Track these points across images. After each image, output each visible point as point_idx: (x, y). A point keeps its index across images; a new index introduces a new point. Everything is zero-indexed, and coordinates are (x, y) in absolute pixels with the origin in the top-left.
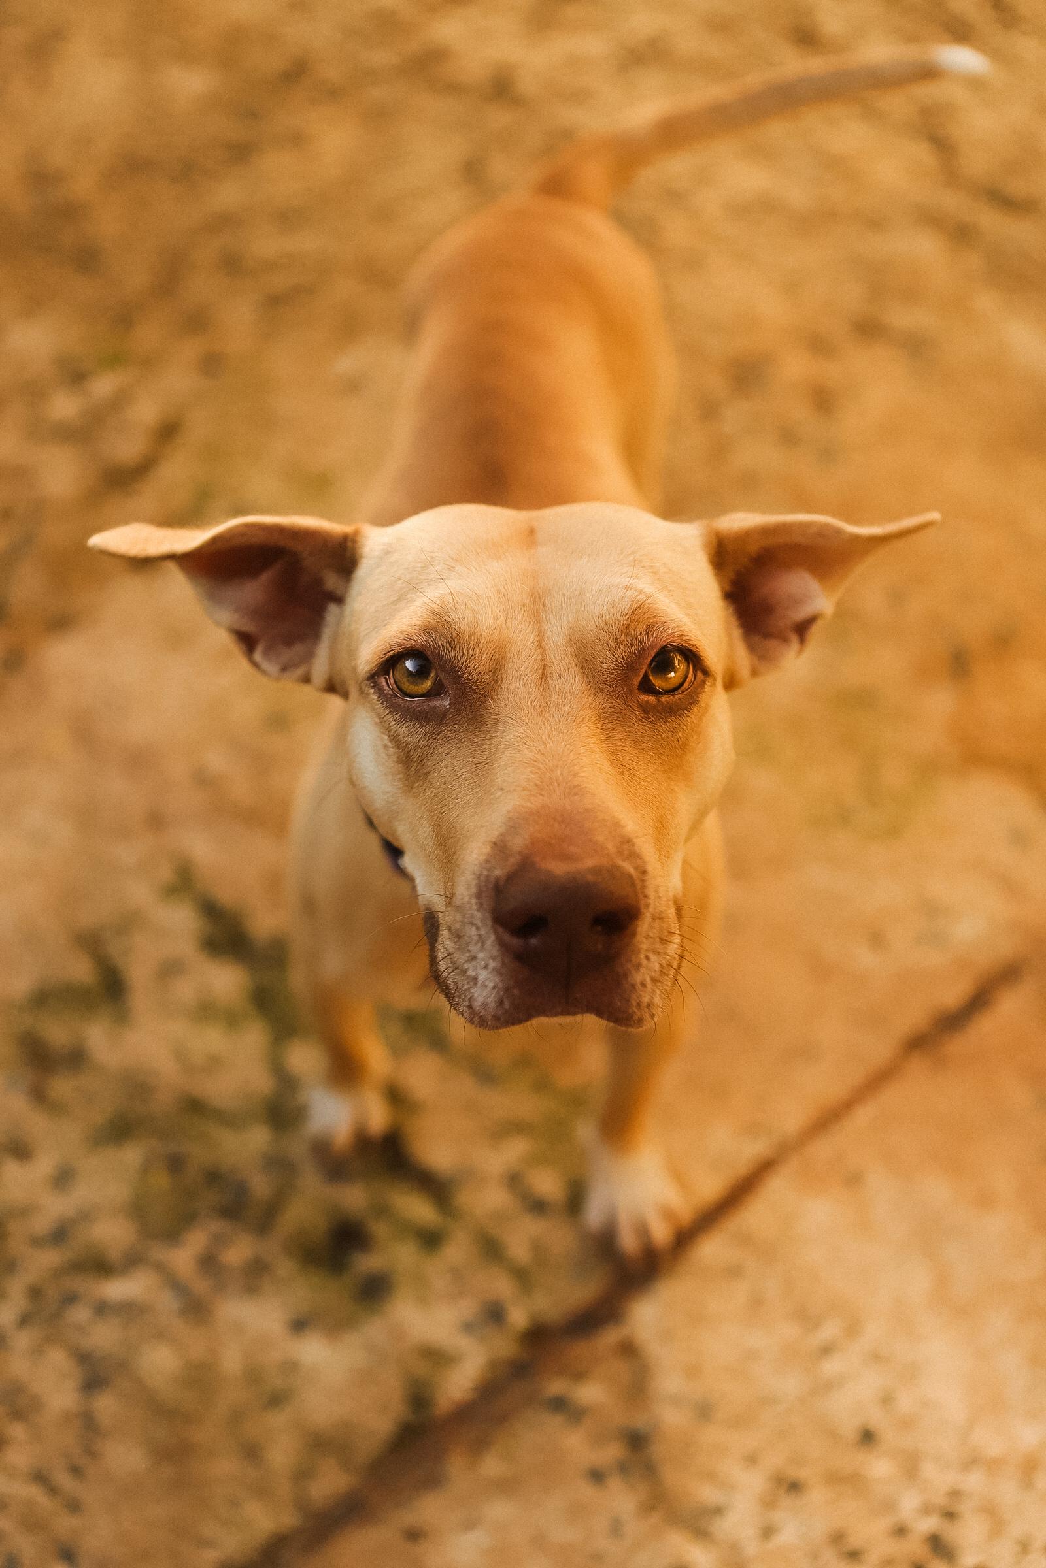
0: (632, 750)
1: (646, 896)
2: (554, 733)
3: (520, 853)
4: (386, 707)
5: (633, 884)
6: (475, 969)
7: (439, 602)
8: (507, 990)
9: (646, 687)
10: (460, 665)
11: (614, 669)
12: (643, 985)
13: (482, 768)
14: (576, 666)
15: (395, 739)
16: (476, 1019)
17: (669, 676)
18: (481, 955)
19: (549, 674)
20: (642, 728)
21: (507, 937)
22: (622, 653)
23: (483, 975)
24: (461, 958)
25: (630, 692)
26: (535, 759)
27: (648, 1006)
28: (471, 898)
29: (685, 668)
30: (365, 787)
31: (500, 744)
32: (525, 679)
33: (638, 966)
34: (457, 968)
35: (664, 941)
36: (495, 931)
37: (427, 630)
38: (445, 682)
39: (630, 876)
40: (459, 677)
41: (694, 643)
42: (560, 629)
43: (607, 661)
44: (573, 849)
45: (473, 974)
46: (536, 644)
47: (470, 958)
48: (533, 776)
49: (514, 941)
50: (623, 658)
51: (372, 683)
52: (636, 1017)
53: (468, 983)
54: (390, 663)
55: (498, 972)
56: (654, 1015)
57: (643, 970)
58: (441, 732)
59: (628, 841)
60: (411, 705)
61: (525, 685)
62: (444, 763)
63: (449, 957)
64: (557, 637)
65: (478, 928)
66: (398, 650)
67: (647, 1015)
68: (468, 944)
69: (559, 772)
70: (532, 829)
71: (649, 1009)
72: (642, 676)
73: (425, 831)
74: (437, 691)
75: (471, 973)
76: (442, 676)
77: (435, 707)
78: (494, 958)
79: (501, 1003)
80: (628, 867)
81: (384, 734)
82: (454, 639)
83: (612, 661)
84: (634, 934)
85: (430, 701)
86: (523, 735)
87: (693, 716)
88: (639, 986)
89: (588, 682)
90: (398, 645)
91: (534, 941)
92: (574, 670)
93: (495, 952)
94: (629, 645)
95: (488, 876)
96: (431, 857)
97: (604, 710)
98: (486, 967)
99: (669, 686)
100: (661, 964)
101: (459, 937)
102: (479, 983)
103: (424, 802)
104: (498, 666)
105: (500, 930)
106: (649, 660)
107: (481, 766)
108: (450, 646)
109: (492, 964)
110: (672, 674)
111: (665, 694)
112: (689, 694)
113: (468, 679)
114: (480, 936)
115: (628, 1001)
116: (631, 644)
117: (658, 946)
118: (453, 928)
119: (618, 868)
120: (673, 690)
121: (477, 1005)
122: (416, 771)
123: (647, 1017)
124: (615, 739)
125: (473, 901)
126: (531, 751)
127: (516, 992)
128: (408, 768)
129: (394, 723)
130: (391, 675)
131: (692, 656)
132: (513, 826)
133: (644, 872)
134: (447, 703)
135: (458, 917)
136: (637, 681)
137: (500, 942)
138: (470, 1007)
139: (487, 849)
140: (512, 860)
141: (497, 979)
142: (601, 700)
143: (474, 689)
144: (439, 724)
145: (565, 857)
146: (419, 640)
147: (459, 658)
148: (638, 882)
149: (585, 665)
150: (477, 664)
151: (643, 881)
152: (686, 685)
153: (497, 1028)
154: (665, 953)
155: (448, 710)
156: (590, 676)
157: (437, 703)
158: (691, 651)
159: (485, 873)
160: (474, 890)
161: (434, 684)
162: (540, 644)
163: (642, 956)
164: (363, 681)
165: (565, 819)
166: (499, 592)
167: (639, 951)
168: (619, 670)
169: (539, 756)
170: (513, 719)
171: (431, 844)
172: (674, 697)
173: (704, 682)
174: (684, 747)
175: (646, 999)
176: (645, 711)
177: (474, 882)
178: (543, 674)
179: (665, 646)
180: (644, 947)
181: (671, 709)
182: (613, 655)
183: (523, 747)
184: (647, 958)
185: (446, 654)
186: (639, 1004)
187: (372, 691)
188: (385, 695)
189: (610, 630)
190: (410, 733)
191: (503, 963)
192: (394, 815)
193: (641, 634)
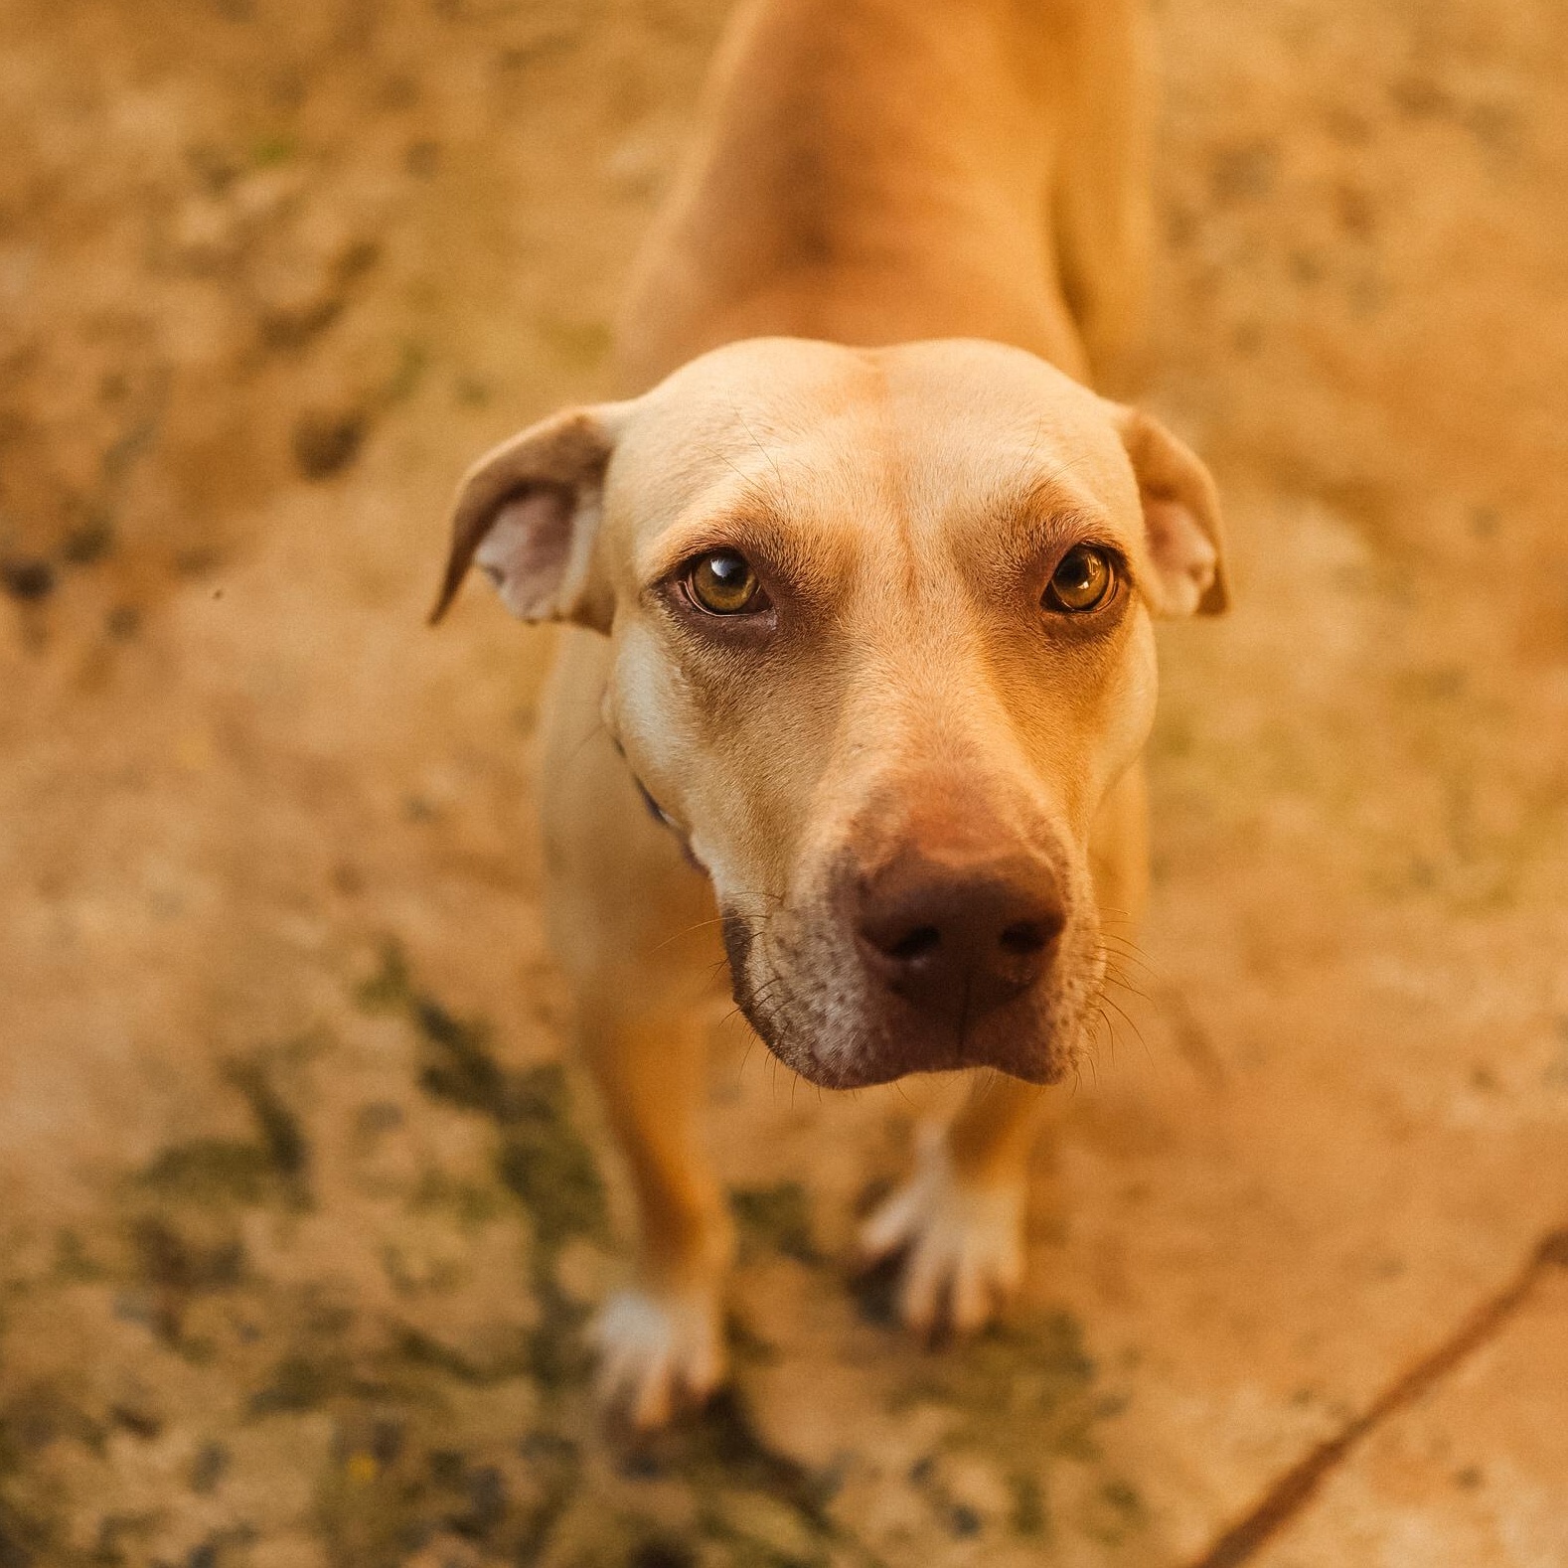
0: (1033, 690)
1: (1069, 899)
2: (931, 666)
3: (896, 838)
4: (683, 625)
5: (1053, 883)
6: (822, 1002)
7: (757, 481)
8: (874, 1032)
9: (1051, 602)
10: (791, 572)
11: (1009, 573)
12: (1065, 1023)
13: (824, 718)
14: (956, 568)
15: (693, 674)
16: (820, 1073)
17: (1081, 587)
18: (832, 983)
19: (918, 579)
20: (1048, 659)
21: (878, 958)
22: (1020, 550)
23: (834, 1010)
24: (802, 987)
25: (1030, 605)
26: (907, 704)
27: (1071, 1052)
28: (818, 901)
29: (1103, 576)
30: (640, 739)
31: (851, 680)
32: (887, 588)
33: (1059, 996)
34: (792, 999)
35: (1090, 959)
36: (859, 950)
37: (742, 520)
38: (771, 595)
39: (1047, 872)
40: (791, 587)
41: (1116, 539)
42: (931, 515)
43: (1001, 562)
44: (971, 832)
45: (819, 1010)
46: (897, 536)
47: (815, 987)
48: (907, 729)
49: (888, 964)
50: (1021, 557)
51: (660, 591)
52: (1055, 1068)
53: (809, 1022)
54: (690, 565)
55: (863, 1008)
56: (1077, 1064)
57: (1065, 1002)
58: (763, 663)
59: (1041, 820)
60: (720, 623)
61: (886, 597)
62: (765, 709)
63: (777, 981)
64: (927, 527)
65: (830, 943)
66: (704, 546)
67: (1069, 1065)
68: (812, 966)
69: (943, 723)
70: (911, 804)
71: (1071, 1056)
72: (1046, 586)
73: (735, 802)
74: (759, 604)
75: (815, 1006)
76: (764, 585)
77: (754, 629)
78: (855, 988)
79: (863, 1050)
80: (1044, 858)
81: (673, 663)
82: (780, 536)
83: (1006, 562)
84: (1055, 952)
85: (748, 619)
86: (887, 669)
87: (1113, 643)
88: (1059, 1025)
89: (972, 593)
90: (701, 539)
91: (918, 963)
92: (953, 575)
93: (858, 976)
94: (1028, 538)
95: (847, 871)
96: (742, 840)
97: (996, 633)
98: (841, 999)
99: (1080, 603)
100: (1086, 993)
101: (797, 954)
102: (829, 1023)
103: (734, 762)
104: (847, 569)
105: (868, 947)
106: (1056, 564)
107: (824, 711)
108: (776, 545)
109: (851, 996)
110: (1086, 585)
111: (1076, 612)
112: (1108, 611)
113: (803, 591)
114: (833, 954)
115: (1045, 1046)
116: (1032, 539)
117: (1083, 966)
118: (788, 941)
119: (1030, 859)
120: (1089, 607)
121: (824, 1050)
122: (723, 719)
123: (1070, 1066)
124: (1011, 674)
125: (823, 904)
126: (900, 693)
127: (886, 1035)
128: (710, 713)
129: (694, 648)
130: (691, 580)
131: (1113, 557)
132: (880, 801)
133: (1065, 864)
134: (772, 622)
135: (797, 926)
136: (1039, 592)
137: (867, 965)
138: (811, 1056)
139: (844, 831)
140: (884, 848)
141: (860, 1016)
142: (992, 620)
143: (814, 604)
144: (761, 652)
145: (960, 843)
146: (731, 533)
147: (790, 562)
148: (1058, 878)
149: (967, 567)
150: (816, 571)
151: (1064, 877)
152: (1104, 599)
153: (852, 1086)
154: (1092, 976)
155: (774, 634)
156: (975, 583)
157: (756, 622)
158: (1113, 551)
159: (843, 865)
160: (824, 889)
161: (753, 594)
162: (904, 539)
163: (1064, 982)
164: (646, 588)
165: (958, 791)
166: (841, 461)
167: (1060, 977)
168: (1015, 574)
169: (913, 700)
170: (870, 645)
171: (744, 821)
172: (1089, 616)
173: (1127, 595)
174: (1100, 686)
175: (1067, 1044)
176: (1050, 635)
177: (825, 878)
178: (909, 582)
179: (1079, 543)
180: (1066, 968)
181: (1085, 632)
182: (1007, 552)
183: (887, 686)
184: (1070, 984)
185: (769, 556)
186: (1059, 1051)
187: (660, 603)
188: (681, 610)
189: (1004, 515)
190: (713, 662)
191: (870, 995)
192: (683, 780)
193: (1045, 523)
